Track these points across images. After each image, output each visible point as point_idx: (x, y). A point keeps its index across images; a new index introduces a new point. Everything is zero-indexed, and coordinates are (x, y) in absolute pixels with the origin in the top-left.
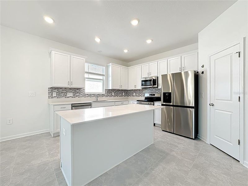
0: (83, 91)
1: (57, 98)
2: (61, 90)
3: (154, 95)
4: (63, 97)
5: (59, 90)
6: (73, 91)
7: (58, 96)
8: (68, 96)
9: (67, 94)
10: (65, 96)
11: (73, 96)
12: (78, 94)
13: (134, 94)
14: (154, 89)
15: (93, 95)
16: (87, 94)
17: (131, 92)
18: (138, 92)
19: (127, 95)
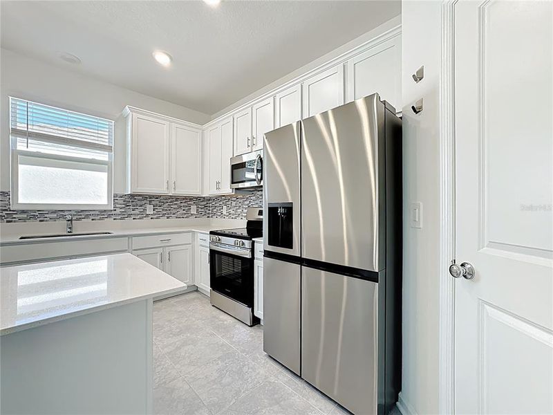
17: (216, 205)
18: (234, 204)
19: (208, 212)
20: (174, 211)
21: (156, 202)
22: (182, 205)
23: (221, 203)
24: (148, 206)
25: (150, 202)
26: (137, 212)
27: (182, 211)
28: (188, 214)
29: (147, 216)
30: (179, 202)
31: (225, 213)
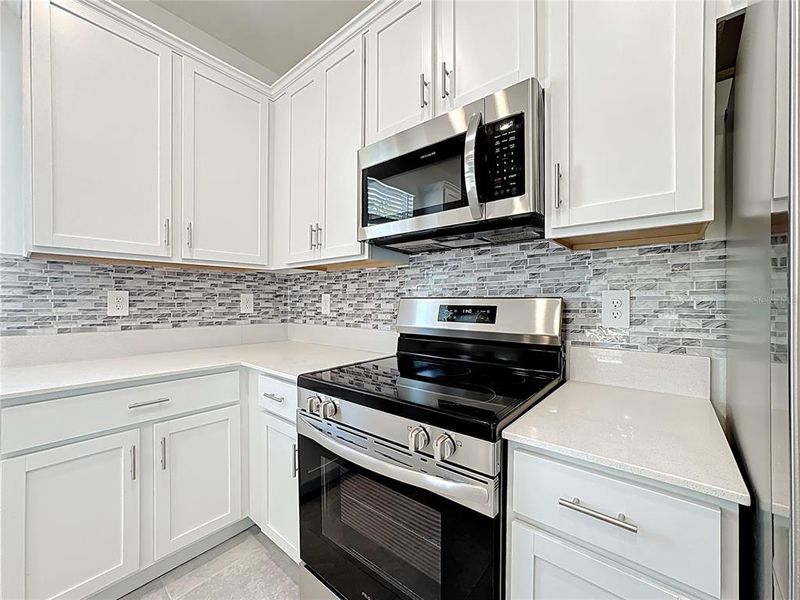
13: (326, 306)
17: (305, 291)
18: (352, 288)
19: (282, 308)
20: (195, 307)
21: (139, 282)
22: (217, 290)
23: (316, 287)
24: (112, 294)
25: (119, 281)
26: (72, 310)
27: (215, 308)
28: (231, 315)
29: (110, 321)
30: (206, 285)
31: (328, 313)
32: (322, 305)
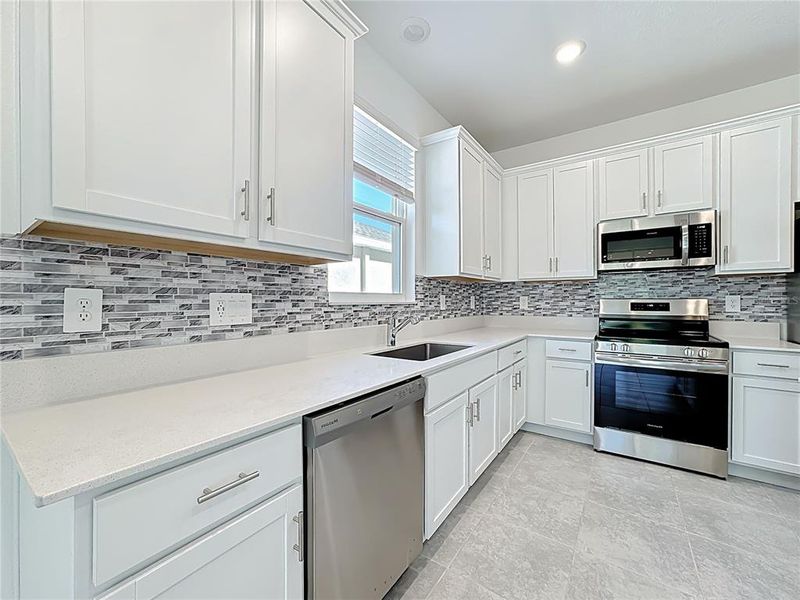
0: (317, 283)
1: (117, 346)
2: (149, 271)
3: (666, 307)
4: (175, 337)
5: (132, 272)
6: (251, 285)
7: (125, 327)
8: (217, 320)
9: (205, 305)
10: (192, 323)
11: (255, 320)
12: (287, 307)
13: (524, 303)
14: (656, 279)
15: (368, 308)
16: (341, 308)
18: (548, 293)
28: (468, 310)
31: (526, 308)
32: (521, 303)
